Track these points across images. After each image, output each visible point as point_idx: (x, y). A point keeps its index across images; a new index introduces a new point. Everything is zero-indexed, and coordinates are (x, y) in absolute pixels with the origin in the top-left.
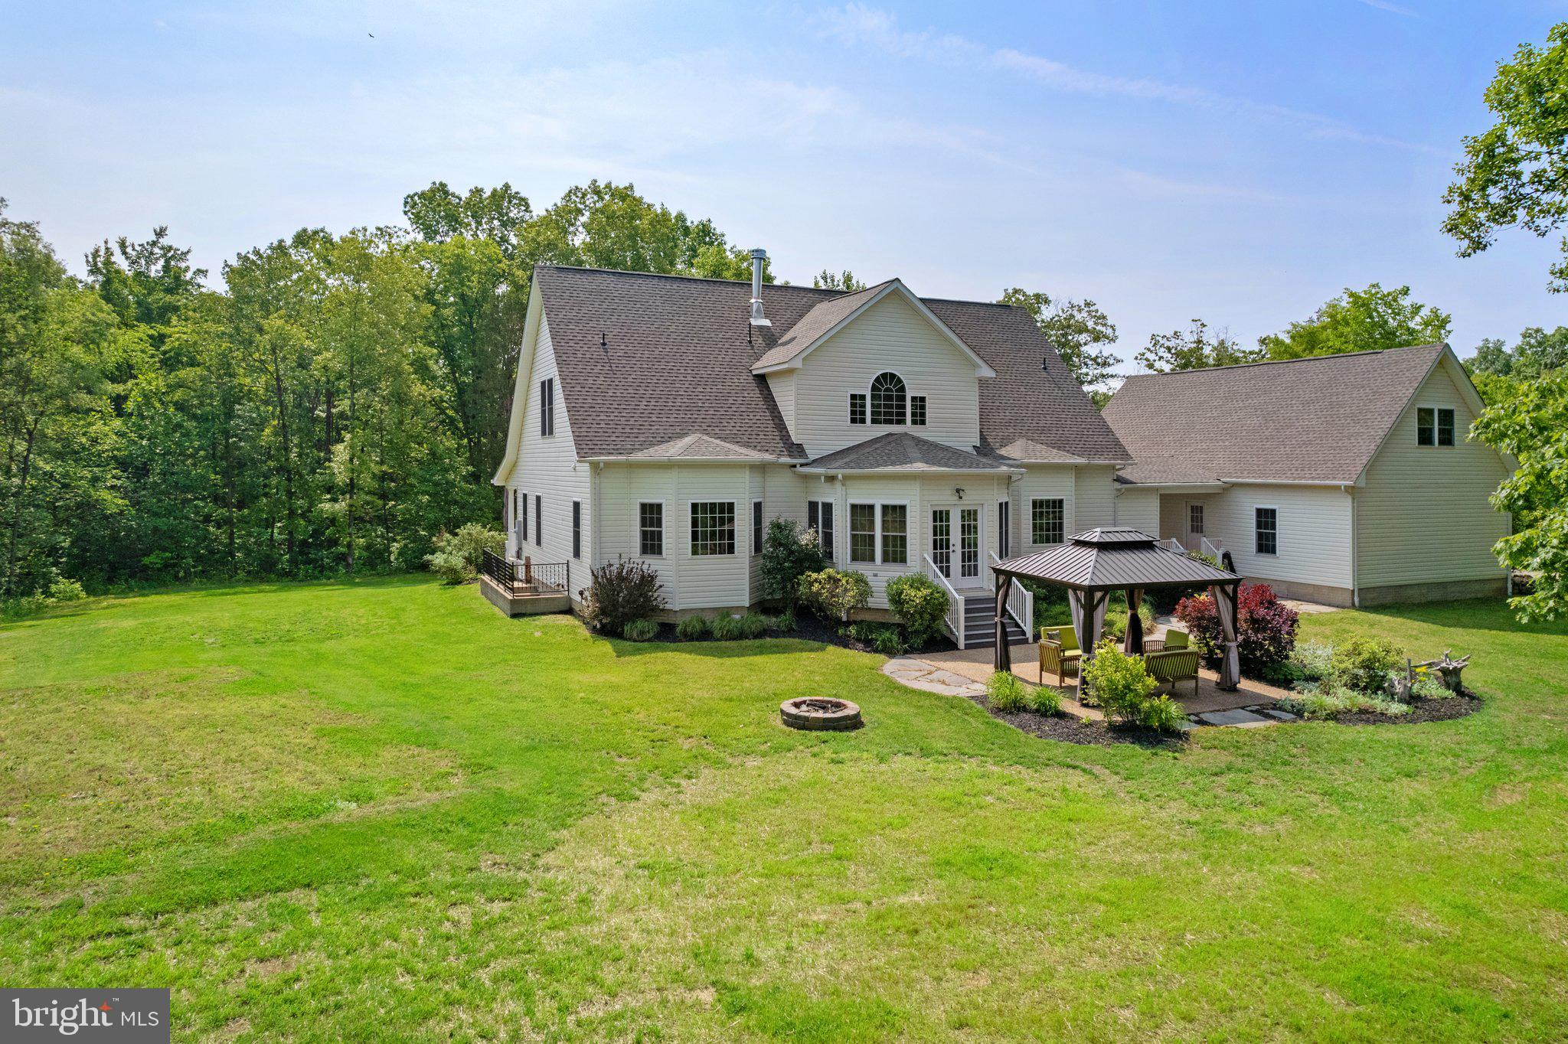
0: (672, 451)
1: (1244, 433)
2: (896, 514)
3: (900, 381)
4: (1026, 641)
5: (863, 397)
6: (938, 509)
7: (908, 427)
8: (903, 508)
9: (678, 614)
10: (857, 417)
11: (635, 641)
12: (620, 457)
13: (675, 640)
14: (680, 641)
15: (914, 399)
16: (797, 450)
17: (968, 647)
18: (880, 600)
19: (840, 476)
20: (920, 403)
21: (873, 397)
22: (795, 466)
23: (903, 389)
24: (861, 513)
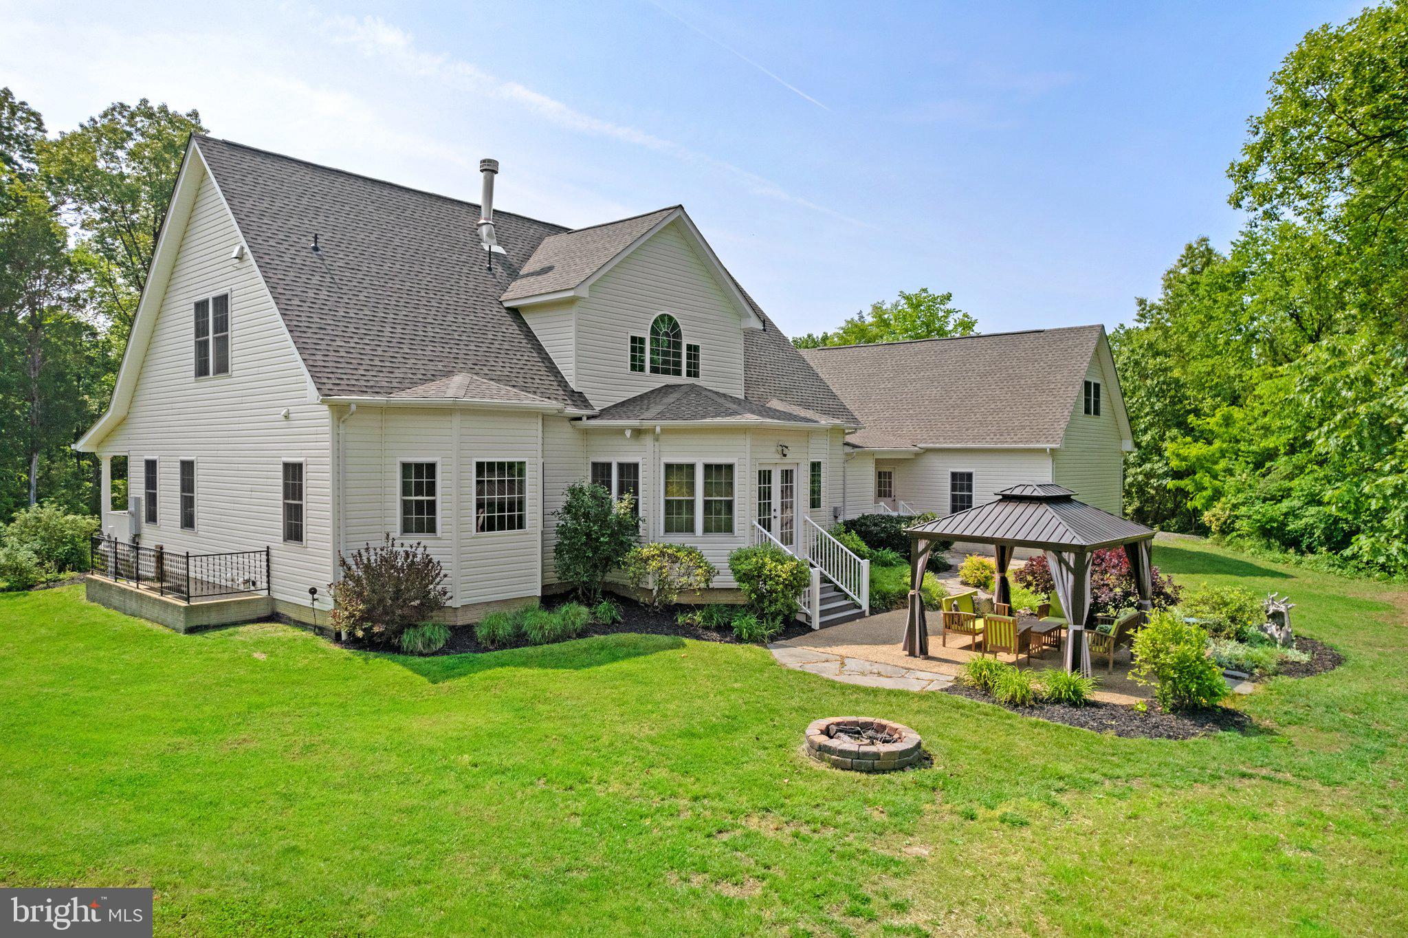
0: (450, 393)
1: (927, 403)
2: (720, 474)
3: (676, 325)
4: (861, 615)
5: (642, 340)
6: (763, 468)
7: (683, 379)
8: (730, 467)
9: (459, 613)
10: (637, 366)
11: (421, 654)
12: (378, 398)
13: (479, 648)
14: (486, 650)
15: (689, 347)
16: (579, 398)
17: (823, 625)
18: (725, 579)
19: (658, 429)
20: (693, 350)
21: (655, 341)
22: (580, 419)
23: (678, 335)
24: (678, 473)
